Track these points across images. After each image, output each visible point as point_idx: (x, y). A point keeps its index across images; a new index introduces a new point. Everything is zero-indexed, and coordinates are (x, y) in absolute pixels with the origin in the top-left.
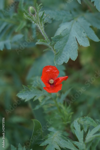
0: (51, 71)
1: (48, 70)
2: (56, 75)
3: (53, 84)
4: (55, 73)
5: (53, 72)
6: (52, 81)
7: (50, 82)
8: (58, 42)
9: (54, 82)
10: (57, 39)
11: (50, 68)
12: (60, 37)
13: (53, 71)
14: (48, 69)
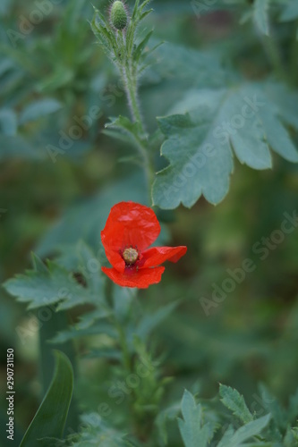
0: (135, 222)
1: (127, 218)
2: (147, 239)
3: (134, 264)
4: (148, 230)
5: (141, 227)
6: (132, 254)
7: (126, 256)
8: (175, 136)
9: (138, 259)
10: (173, 127)
11: (134, 212)
12: (182, 123)
13: (142, 223)
14: (125, 214)
